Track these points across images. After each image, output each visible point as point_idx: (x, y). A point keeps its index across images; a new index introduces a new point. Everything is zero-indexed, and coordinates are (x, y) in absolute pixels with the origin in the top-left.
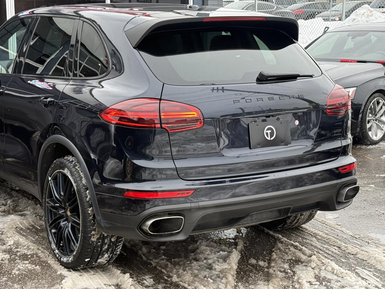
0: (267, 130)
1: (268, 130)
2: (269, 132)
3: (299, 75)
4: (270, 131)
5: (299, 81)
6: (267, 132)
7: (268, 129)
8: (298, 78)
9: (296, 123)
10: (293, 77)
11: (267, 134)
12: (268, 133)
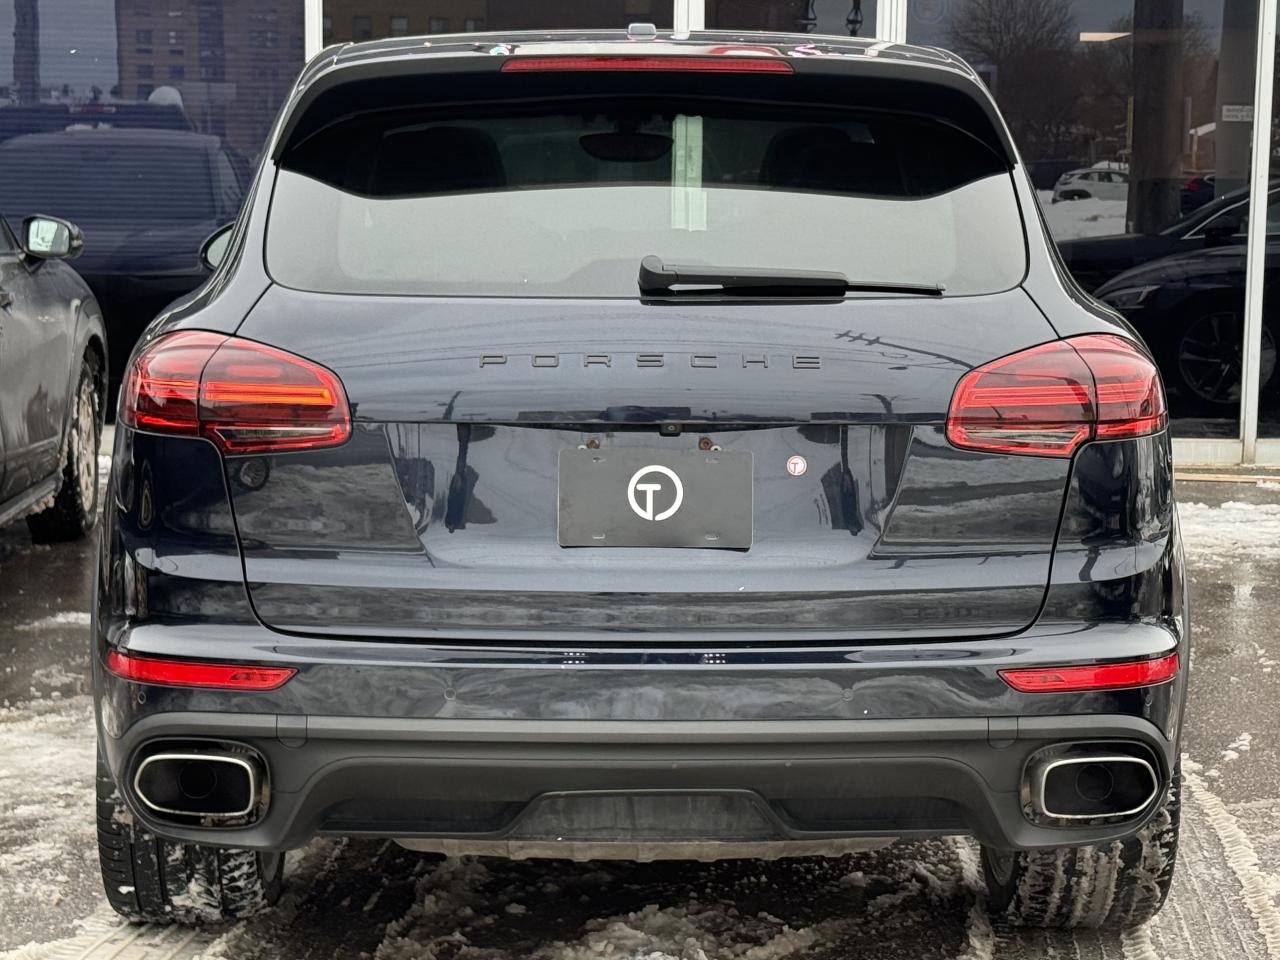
0: (642, 480)
1: (645, 479)
2: (651, 489)
3: (845, 282)
4: (657, 487)
5: (852, 303)
6: (641, 487)
8: (848, 294)
9: (791, 467)
10: (830, 290)
11: (641, 497)
12: (644, 493)
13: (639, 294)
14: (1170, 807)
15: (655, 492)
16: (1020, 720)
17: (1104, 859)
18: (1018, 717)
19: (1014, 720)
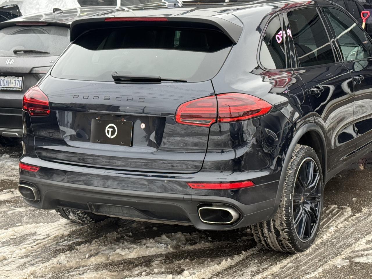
2: (111, 130)
4: (112, 130)
6: (109, 129)
7: (110, 127)
8: (162, 82)
9: (141, 126)
11: (108, 131)
13: (114, 81)
14: (285, 222)
15: (111, 131)
16: (193, 196)
17: (271, 234)
18: (192, 195)
19: (191, 196)
